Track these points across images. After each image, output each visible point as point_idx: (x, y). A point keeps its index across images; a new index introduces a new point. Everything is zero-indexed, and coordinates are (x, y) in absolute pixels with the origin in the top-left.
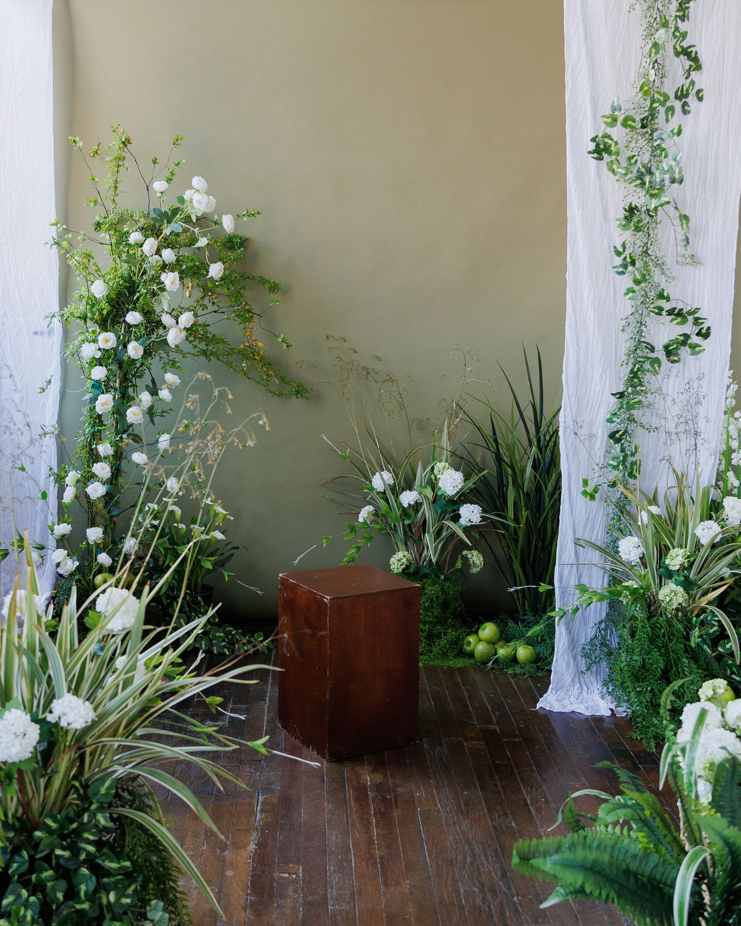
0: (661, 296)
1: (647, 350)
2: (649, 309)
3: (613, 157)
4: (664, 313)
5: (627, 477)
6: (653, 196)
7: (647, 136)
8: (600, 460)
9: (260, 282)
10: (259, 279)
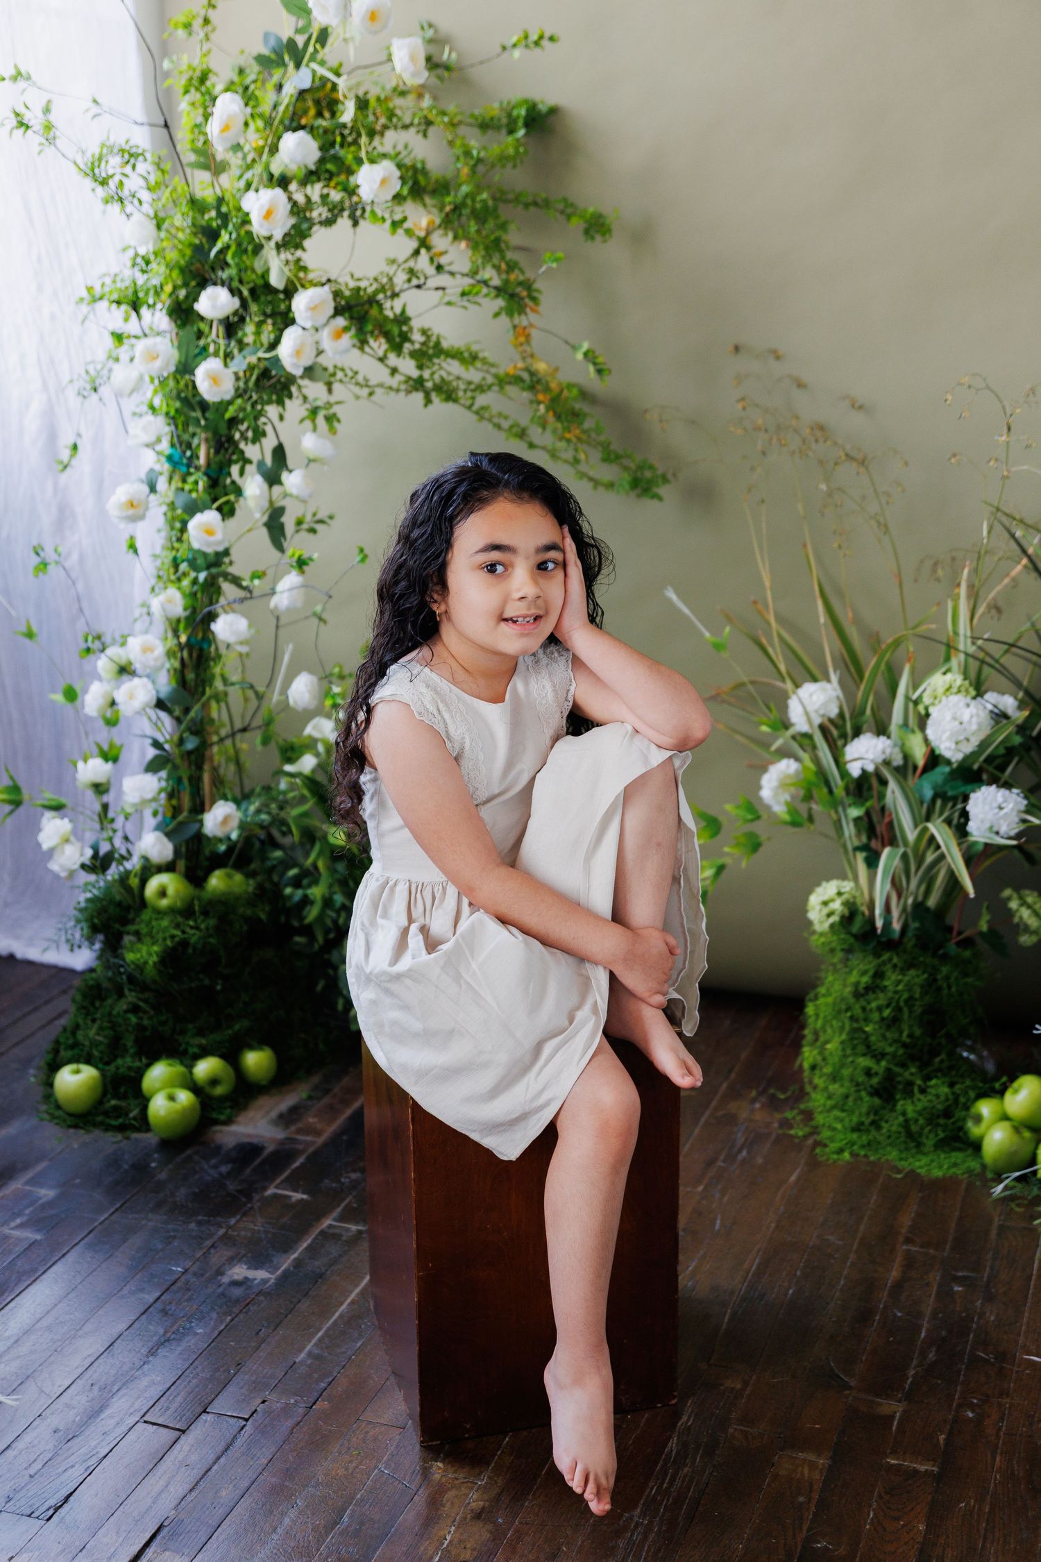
9: (562, 212)
10: (561, 206)
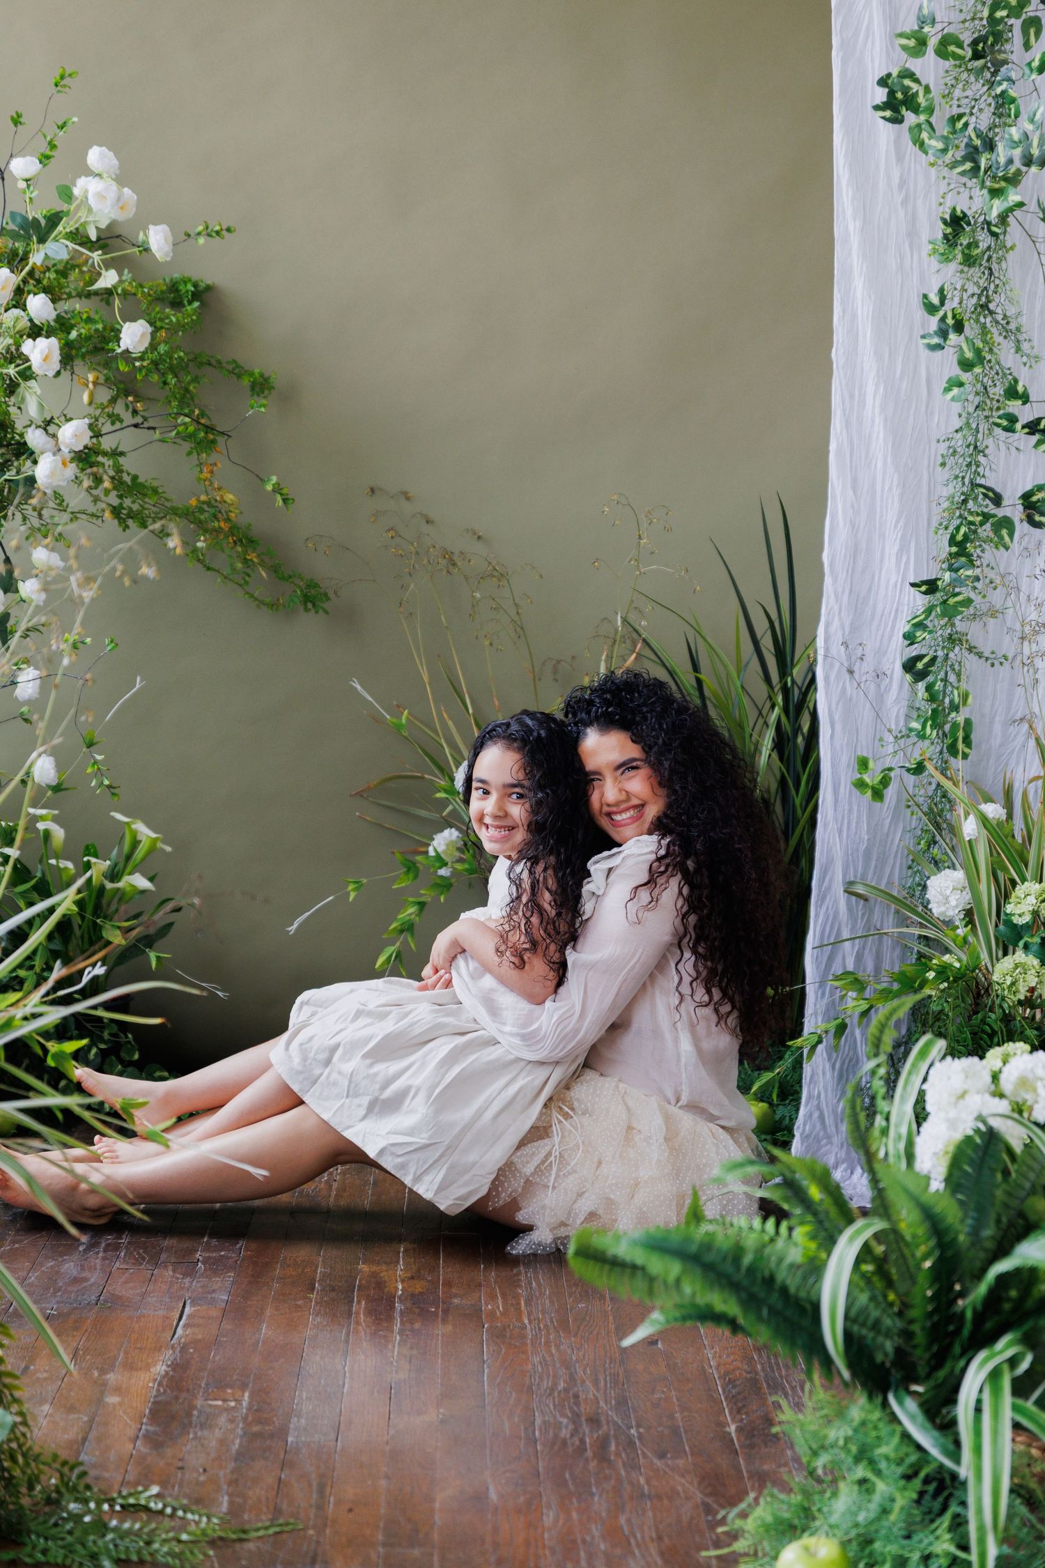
0: (1012, 393)
1: (987, 501)
2: (991, 420)
3: (922, 118)
4: (1018, 426)
5: (946, 755)
6: (995, 193)
7: (988, 75)
8: (897, 724)
9: (232, 372)
10: (230, 367)
